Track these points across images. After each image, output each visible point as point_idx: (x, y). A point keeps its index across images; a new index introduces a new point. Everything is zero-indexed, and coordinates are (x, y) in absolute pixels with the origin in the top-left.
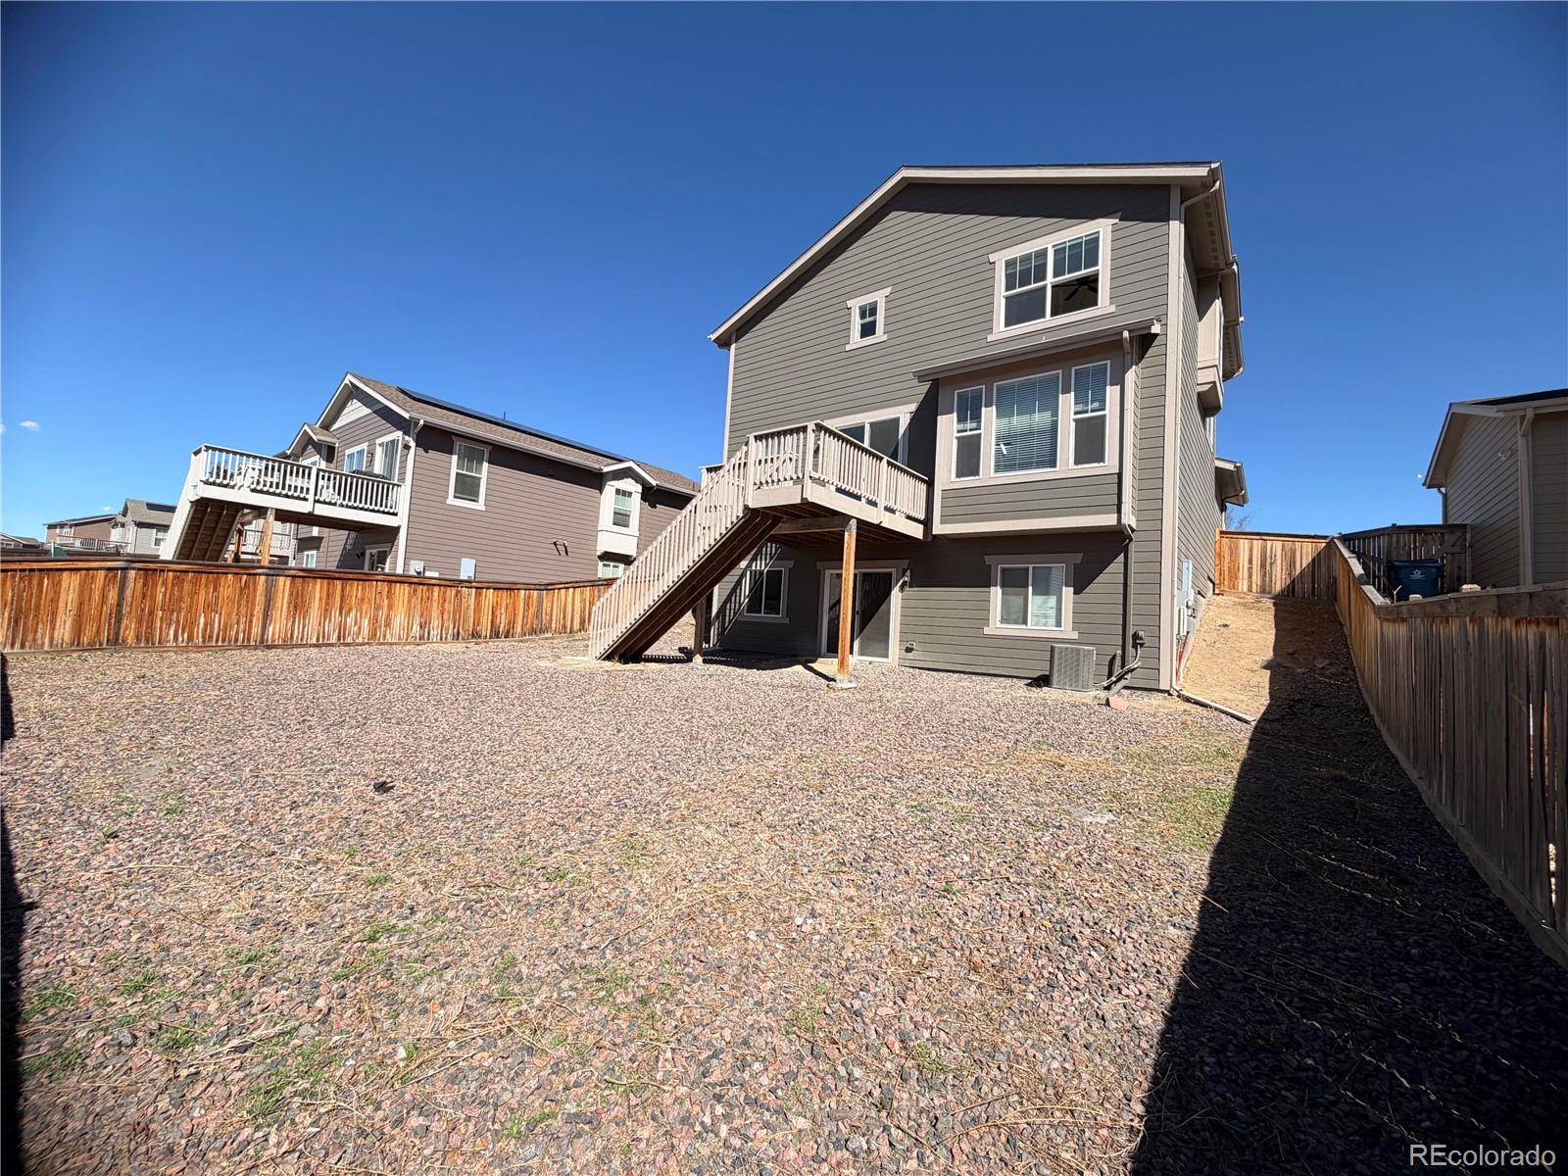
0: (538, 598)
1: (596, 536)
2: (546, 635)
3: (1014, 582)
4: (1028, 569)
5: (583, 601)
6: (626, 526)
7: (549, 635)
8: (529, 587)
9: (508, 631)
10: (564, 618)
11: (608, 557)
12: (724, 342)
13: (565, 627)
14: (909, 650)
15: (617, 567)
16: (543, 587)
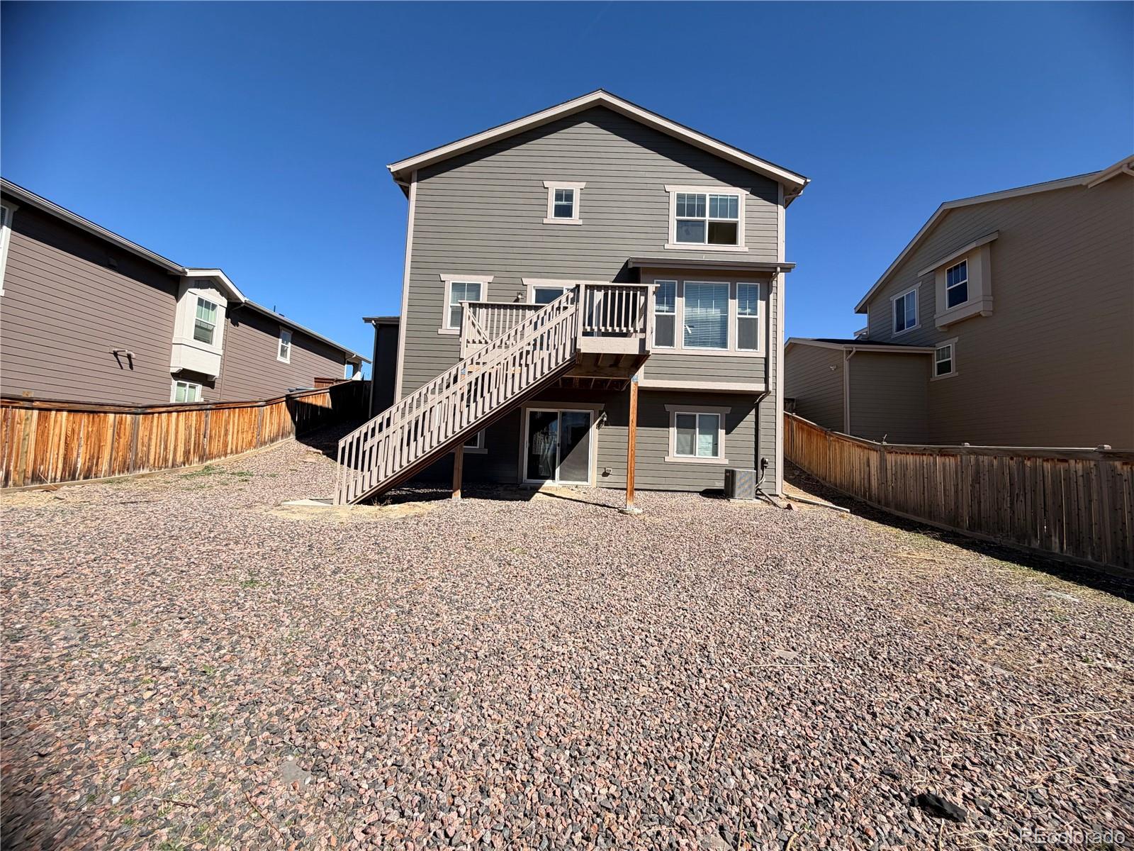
0: (131, 422)
1: (170, 350)
2: (142, 472)
3: (686, 424)
4: (695, 416)
5: (188, 428)
6: (208, 341)
7: (146, 471)
8: (120, 410)
9: (89, 470)
10: (166, 448)
11: (186, 375)
12: (404, 179)
13: (166, 460)
14: (605, 474)
15: (194, 387)
16: (140, 410)
